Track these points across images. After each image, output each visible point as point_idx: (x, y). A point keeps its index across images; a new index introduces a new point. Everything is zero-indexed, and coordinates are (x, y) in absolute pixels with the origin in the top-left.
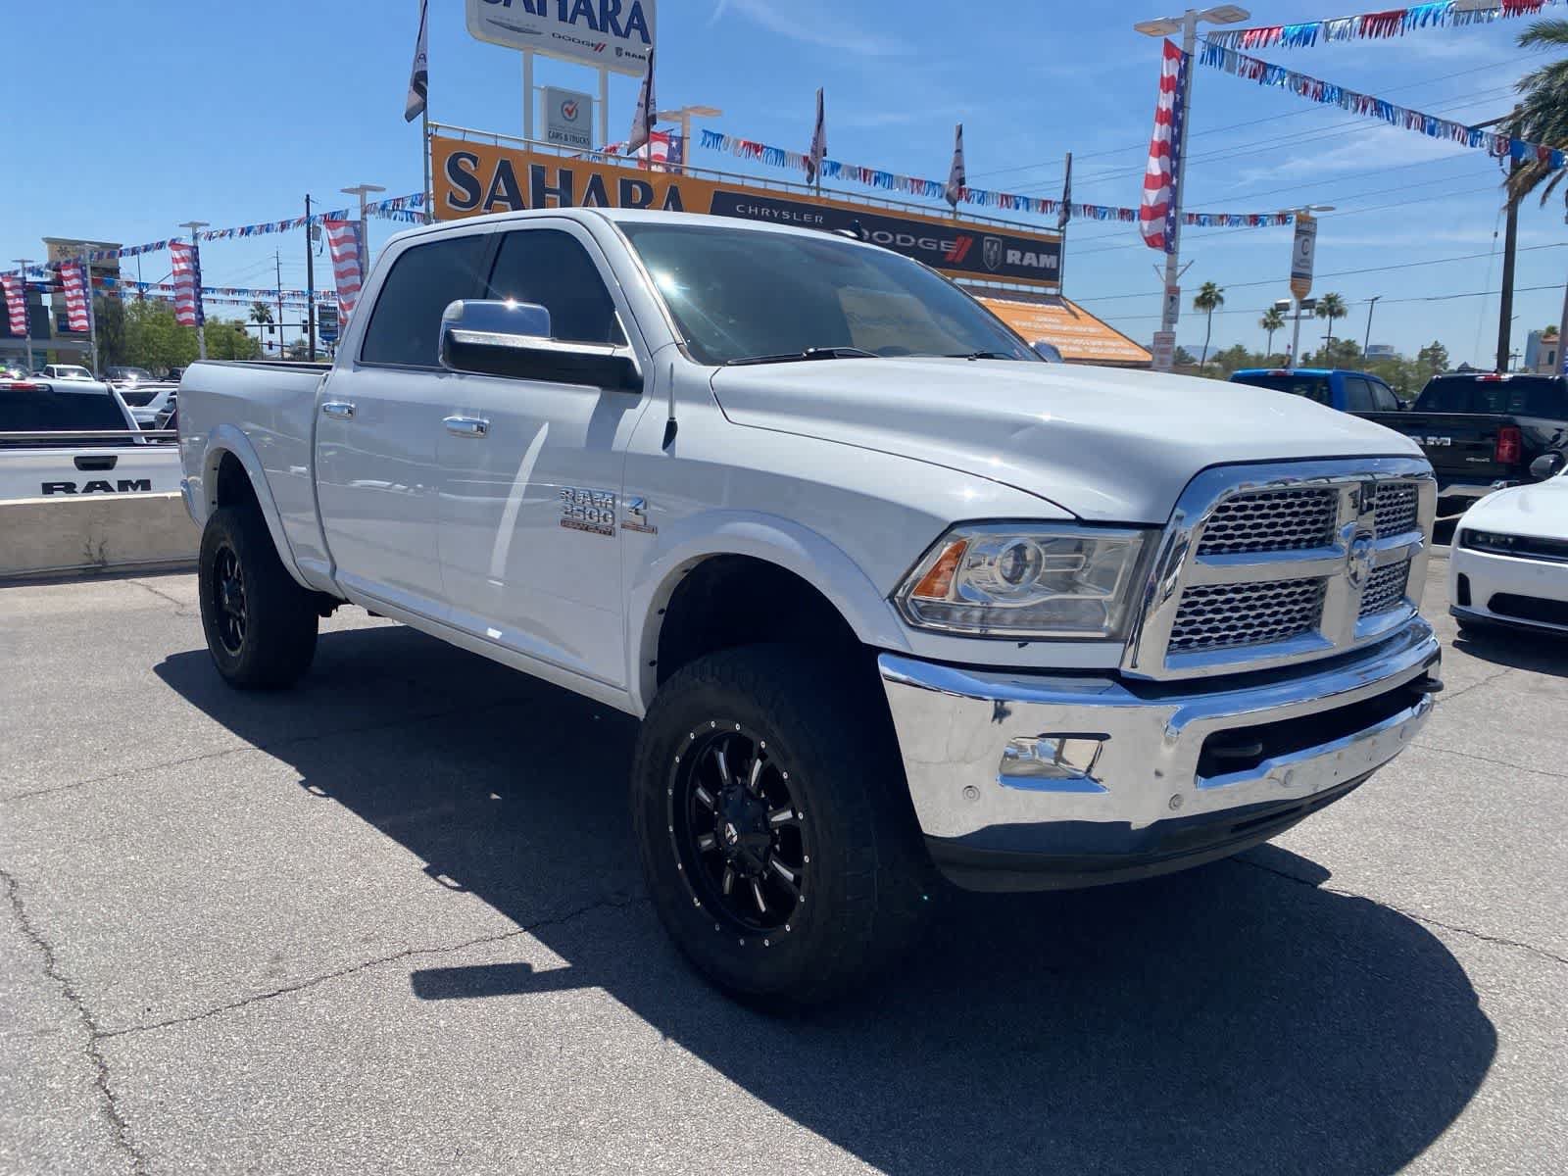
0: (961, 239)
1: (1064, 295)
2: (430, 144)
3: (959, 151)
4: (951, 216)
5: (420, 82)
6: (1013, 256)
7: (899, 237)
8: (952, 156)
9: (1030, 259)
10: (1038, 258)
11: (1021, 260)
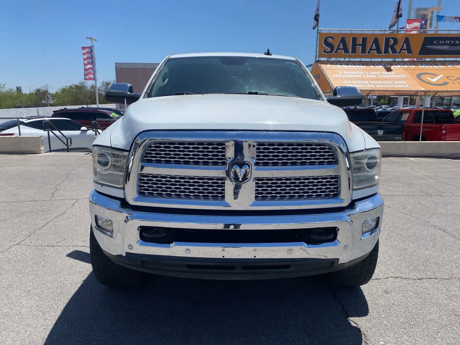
2: (318, 35)
5: (317, 18)
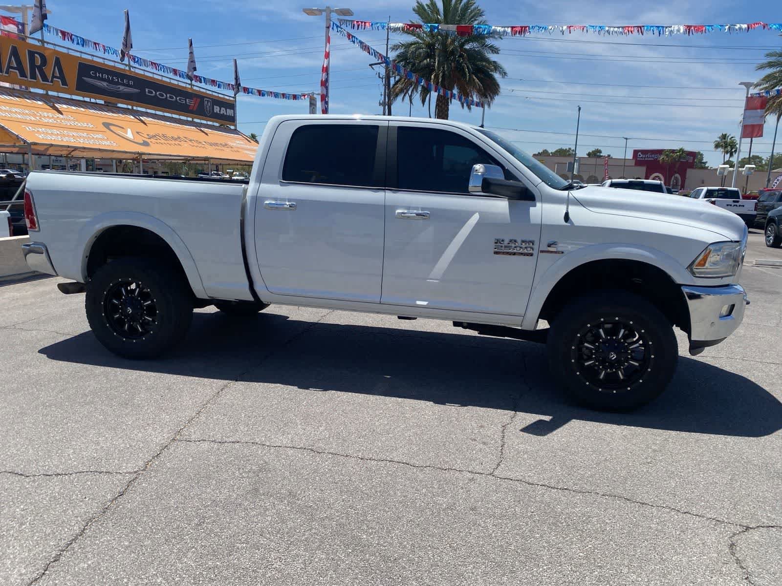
0: (195, 99)
1: (237, 129)
3: (191, 53)
4: (190, 87)
6: (217, 109)
7: (178, 98)
8: (188, 56)
9: (223, 111)
10: (220, 109)
11: (220, 111)
